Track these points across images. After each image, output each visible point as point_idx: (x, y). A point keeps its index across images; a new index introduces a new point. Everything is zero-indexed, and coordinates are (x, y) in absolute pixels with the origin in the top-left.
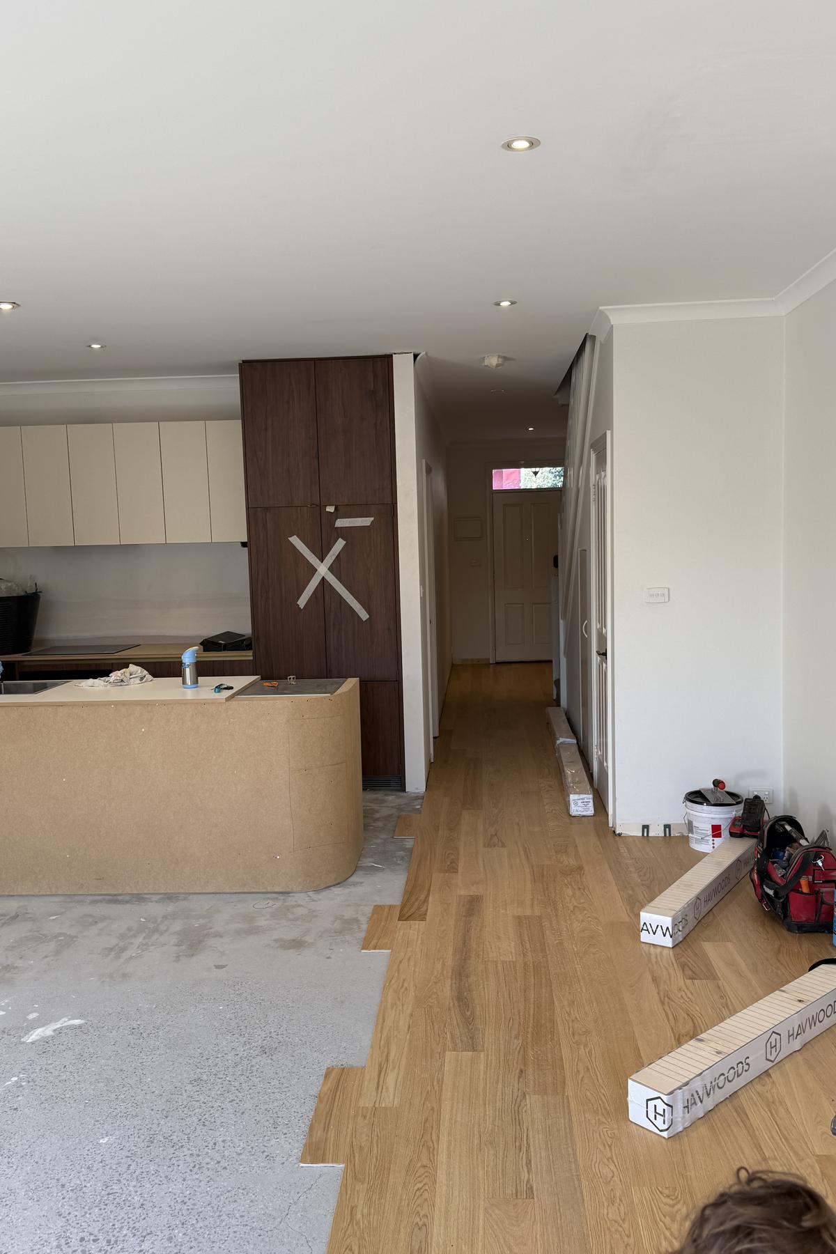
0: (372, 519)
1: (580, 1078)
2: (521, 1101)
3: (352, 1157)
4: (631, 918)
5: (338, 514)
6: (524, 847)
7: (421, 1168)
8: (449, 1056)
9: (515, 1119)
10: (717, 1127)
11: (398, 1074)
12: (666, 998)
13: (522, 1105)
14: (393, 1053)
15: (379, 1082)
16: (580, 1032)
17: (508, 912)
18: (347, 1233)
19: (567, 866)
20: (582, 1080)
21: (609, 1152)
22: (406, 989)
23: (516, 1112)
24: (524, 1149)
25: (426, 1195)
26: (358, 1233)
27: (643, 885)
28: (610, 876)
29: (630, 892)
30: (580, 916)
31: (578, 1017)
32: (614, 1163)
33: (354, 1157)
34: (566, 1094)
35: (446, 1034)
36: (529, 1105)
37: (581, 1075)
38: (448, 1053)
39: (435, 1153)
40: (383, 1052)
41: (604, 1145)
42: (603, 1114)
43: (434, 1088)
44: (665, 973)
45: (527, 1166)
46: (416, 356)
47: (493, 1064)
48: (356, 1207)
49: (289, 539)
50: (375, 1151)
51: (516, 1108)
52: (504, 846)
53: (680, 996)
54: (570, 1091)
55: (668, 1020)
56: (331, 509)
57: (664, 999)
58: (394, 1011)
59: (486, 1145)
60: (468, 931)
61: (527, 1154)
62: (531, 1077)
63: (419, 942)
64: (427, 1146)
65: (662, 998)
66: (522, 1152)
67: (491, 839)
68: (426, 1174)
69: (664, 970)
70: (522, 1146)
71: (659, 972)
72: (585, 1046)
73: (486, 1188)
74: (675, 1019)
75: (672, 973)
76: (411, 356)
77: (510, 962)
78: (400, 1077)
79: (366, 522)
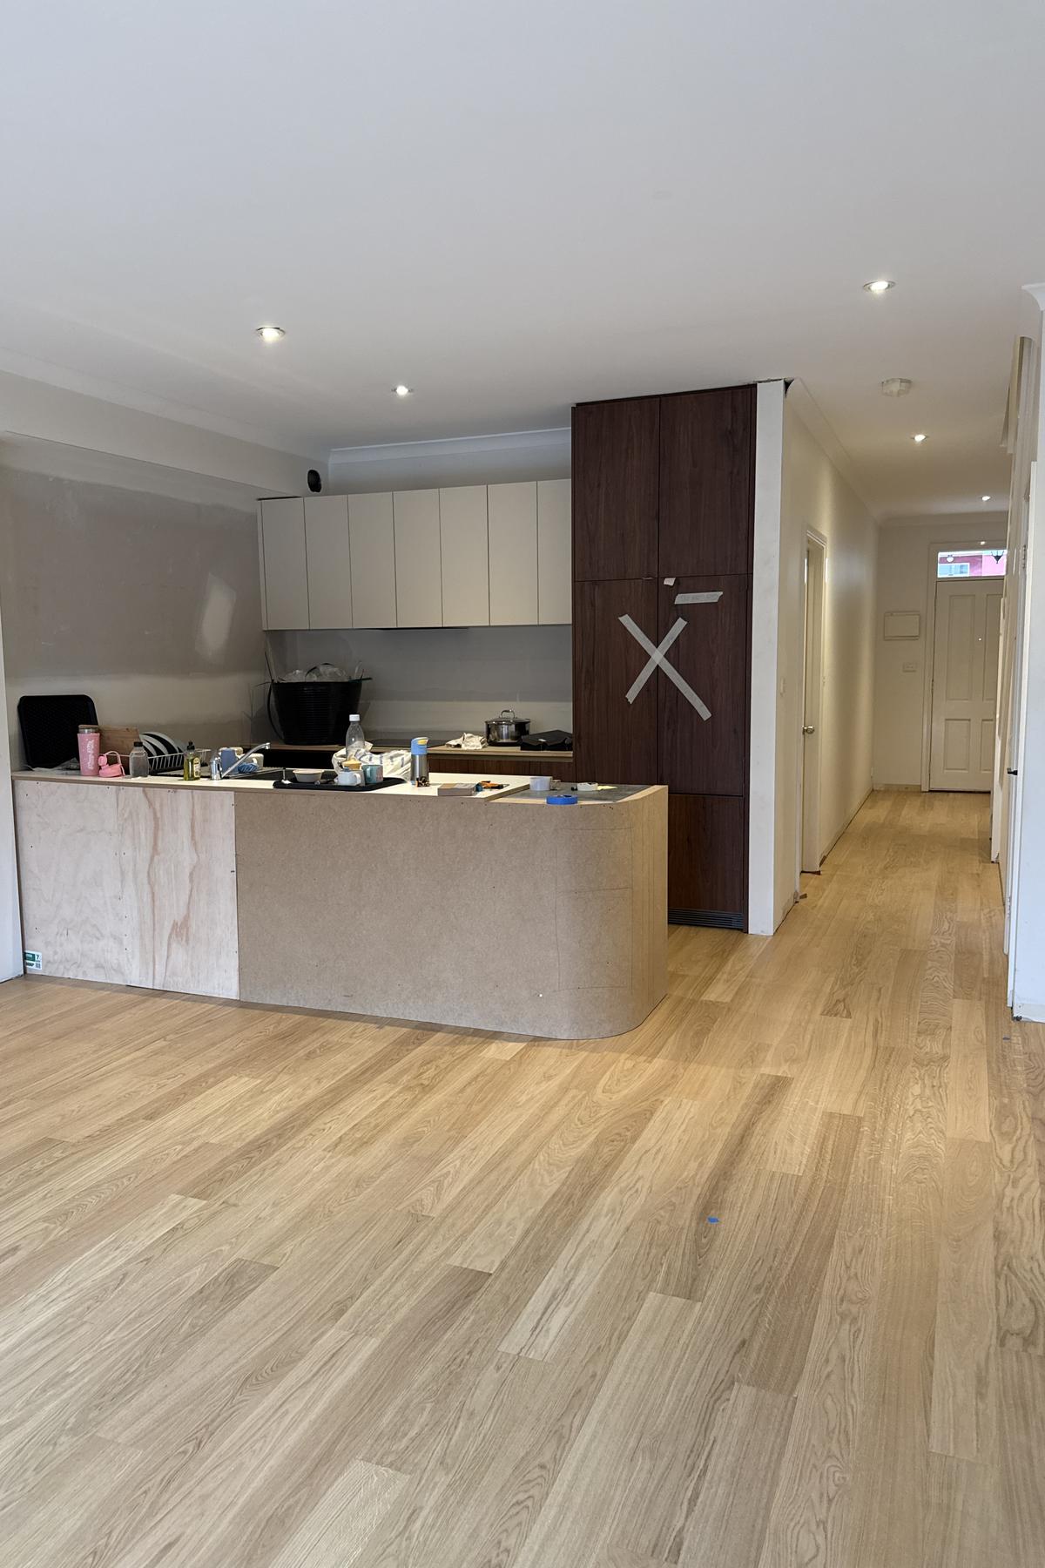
0: (721, 593)
1: (826, 1372)
2: (723, 1391)
3: (453, 1426)
4: (994, 1138)
5: (678, 588)
6: (877, 1020)
7: (537, 1469)
8: (653, 1298)
9: (704, 1419)
10: (1019, 1508)
11: (571, 1313)
12: (1005, 1268)
13: (725, 1396)
14: (578, 1280)
15: (541, 1319)
16: (854, 1298)
17: (818, 1106)
18: (388, 1550)
19: (927, 1053)
20: (828, 1376)
21: (824, 1510)
22: (637, 1191)
23: (710, 1408)
24: (696, 1475)
25: (524, 1515)
26: (403, 1555)
27: (1028, 1092)
28: (984, 1074)
29: (1006, 1101)
30: (919, 1124)
31: (859, 1275)
32: (826, 1532)
33: (456, 1427)
34: (795, 1396)
35: (662, 1265)
36: (731, 1402)
37: (829, 1369)
38: (652, 1294)
39: (567, 1448)
40: (567, 1276)
41: (822, 1495)
42: (839, 1442)
43: (609, 1344)
44: (1017, 1228)
45: (689, 1504)
46: (787, 385)
47: (708, 1323)
48: (421, 1508)
49: (620, 619)
50: (487, 1426)
51: (712, 1403)
52: (849, 1016)
53: (1028, 1267)
54: (802, 1391)
55: (997, 1304)
56: (669, 582)
57: (1002, 1269)
58: (606, 1219)
59: (644, 1452)
60: (753, 1124)
61: (697, 1484)
62: (754, 1355)
63: (683, 1127)
64: (561, 1434)
65: (999, 1267)
66: (691, 1478)
67: (835, 1005)
68: (539, 1480)
69: (1017, 1222)
70: (696, 1467)
71: (1008, 1225)
72: (854, 1320)
73: (613, 1527)
74: (1010, 1304)
75: (1028, 1231)
76: (782, 383)
77: (793, 1175)
78: (573, 1317)
79: (713, 597)
